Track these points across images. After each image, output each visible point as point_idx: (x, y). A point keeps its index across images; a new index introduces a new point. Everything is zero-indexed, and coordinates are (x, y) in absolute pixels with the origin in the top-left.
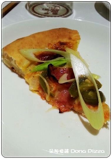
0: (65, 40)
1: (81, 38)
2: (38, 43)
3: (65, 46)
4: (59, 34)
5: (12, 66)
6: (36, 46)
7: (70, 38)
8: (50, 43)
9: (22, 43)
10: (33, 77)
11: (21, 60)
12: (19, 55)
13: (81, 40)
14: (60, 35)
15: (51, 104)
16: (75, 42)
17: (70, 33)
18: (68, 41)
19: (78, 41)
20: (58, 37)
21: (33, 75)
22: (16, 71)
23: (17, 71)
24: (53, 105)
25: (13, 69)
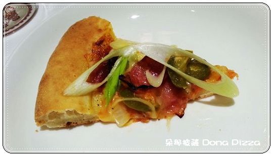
0: (97, 37)
1: (110, 21)
2: (72, 66)
3: (105, 43)
4: (82, 35)
5: (66, 122)
6: (73, 70)
7: (100, 30)
8: (84, 53)
9: (55, 83)
10: (113, 109)
11: (81, 103)
12: (70, 100)
13: (111, 23)
14: (84, 35)
15: (162, 118)
16: (108, 31)
17: (90, 24)
18: (101, 35)
19: (109, 27)
20: (86, 40)
21: (111, 107)
22: (76, 123)
23: (79, 122)
24: (166, 117)
25: (69, 125)
